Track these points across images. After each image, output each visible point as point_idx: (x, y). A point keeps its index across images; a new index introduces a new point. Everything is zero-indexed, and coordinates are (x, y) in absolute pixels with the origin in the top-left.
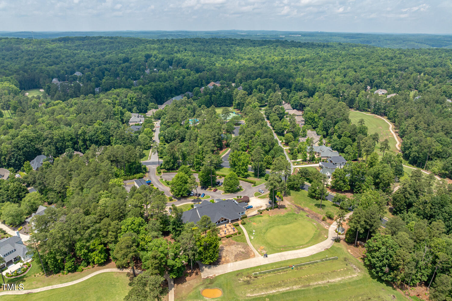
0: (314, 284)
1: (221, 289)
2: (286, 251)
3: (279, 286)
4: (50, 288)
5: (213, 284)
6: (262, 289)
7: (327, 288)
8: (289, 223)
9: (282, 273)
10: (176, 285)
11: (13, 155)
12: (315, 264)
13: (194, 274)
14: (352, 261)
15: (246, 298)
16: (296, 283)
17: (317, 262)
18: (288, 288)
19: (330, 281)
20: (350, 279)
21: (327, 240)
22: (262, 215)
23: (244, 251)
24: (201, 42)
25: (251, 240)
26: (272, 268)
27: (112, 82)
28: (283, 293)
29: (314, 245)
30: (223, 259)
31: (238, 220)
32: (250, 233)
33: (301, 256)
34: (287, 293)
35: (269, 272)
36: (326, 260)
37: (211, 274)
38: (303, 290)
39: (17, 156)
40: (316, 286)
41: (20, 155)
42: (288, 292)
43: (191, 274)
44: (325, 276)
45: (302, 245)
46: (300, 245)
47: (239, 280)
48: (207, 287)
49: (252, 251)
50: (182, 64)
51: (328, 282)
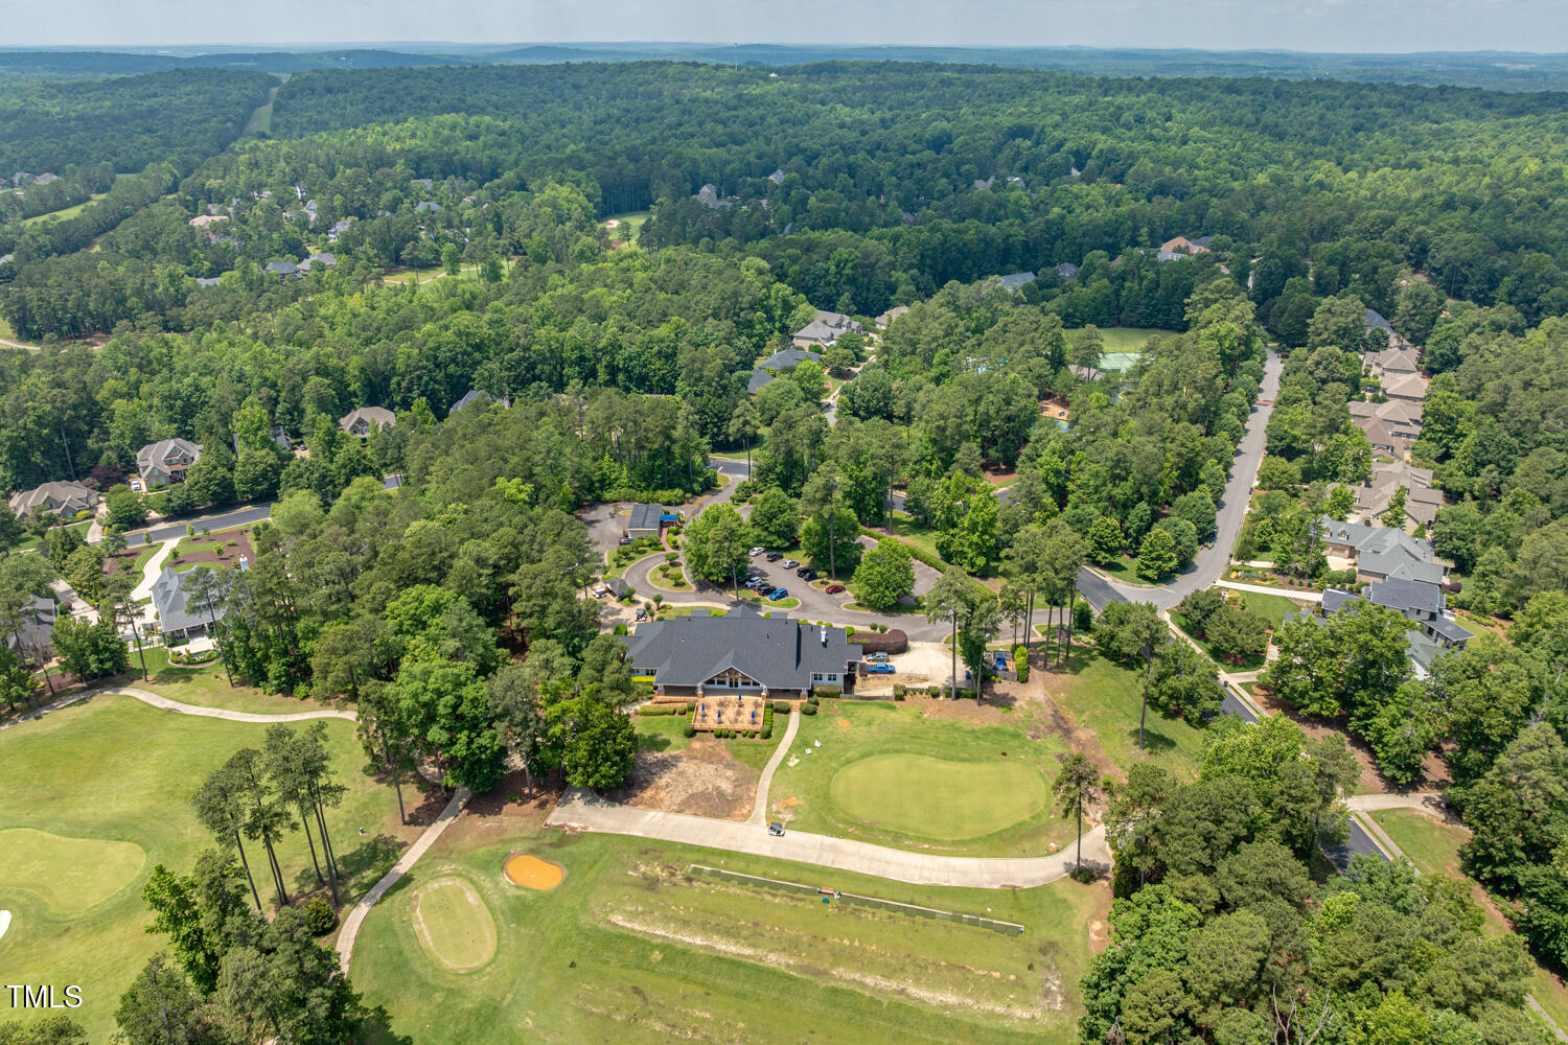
0: (844, 974)
1: (566, 872)
2: (860, 839)
3: (730, 933)
4: (214, 712)
5: (559, 851)
6: (667, 919)
7: (874, 1008)
8: (963, 760)
9: (777, 900)
10: (465, 811)
11: (420, 378)
12: (919, 919)
13: (534, 803)
14: (1065, 963)
15: (601, 925)
16: (792, 947)
17: (932, 916)
18: (749, 951)
19: (912, 990)
20: (990, 1015)
21: (1049, 859)
22: (898, 704)
23: (730, 791)
24: (1253, 93)
25: (783, 764)
26: (764, 875)
27: (830, 210)
28: (721, 959)
29: (979, 856)
30: (648, 793)
31: (797, 694)
32: (801, 744)
33: (893, 874)
34: (734, 964)
35: (744, 882)
36: (973, 923)
37: (579, 820)
38: (790, 978)
39: (427, 383)
40: (844, 986)
41: (436, 382)
42: (733, 962)
43: (526, 799)
44: (909, 968)
45: (936, 842)
46: (926, 841)
47: (635, 868)
48: (533, 852)
49: (752, 800)
50: (1117, 167)
51: (902, 992)
